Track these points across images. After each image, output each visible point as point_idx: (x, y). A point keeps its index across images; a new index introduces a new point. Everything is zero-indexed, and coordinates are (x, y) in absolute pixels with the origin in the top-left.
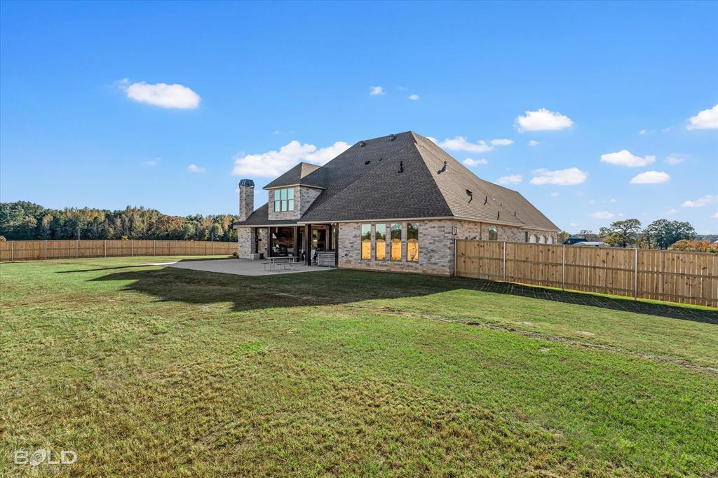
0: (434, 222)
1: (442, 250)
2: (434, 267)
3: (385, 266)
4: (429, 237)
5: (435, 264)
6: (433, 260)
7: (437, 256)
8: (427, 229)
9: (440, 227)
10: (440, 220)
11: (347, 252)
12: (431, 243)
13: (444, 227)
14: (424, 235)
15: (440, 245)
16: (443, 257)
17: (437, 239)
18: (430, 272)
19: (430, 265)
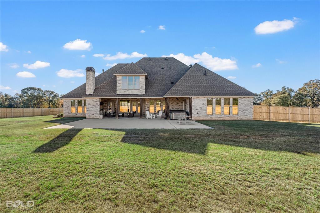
0: (246, 98)
1: (250, 109)
2: (246, 117)
3: (221, 117)
4: (244, 104)
5: (246, 115)
6: (245, 114)
7: (247, 112)
8: (242, 101)
9: (249, 100)
10: (248, 97)
11: (198, 112)
12: (244, 107)
13: (250, 100)
14: (241, 103)
15: (248, 107)
16: (250, 112)
17: (247, 105)
18: (244, 119)
19: (244, 116)
